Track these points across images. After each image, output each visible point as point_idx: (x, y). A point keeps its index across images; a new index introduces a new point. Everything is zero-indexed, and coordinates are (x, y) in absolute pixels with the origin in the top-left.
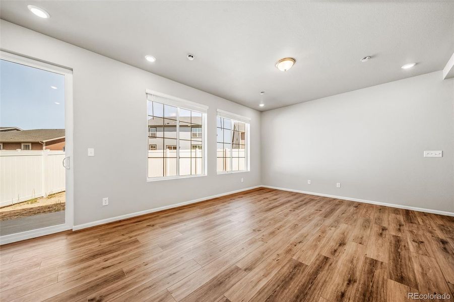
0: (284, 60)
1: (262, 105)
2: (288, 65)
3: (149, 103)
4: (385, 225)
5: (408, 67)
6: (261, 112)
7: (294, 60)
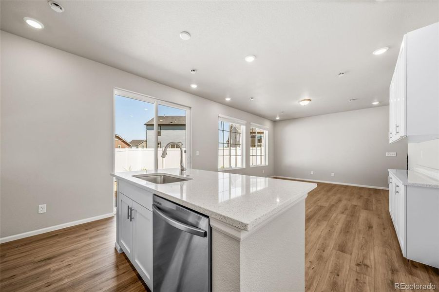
0: (304, 100)
1: (278, 118)
2: (307, 103)
3: (220, 122)
4: (362, 194)
5: (376, 103)
6: (274, 122)
7: (310, 100)
